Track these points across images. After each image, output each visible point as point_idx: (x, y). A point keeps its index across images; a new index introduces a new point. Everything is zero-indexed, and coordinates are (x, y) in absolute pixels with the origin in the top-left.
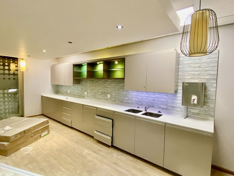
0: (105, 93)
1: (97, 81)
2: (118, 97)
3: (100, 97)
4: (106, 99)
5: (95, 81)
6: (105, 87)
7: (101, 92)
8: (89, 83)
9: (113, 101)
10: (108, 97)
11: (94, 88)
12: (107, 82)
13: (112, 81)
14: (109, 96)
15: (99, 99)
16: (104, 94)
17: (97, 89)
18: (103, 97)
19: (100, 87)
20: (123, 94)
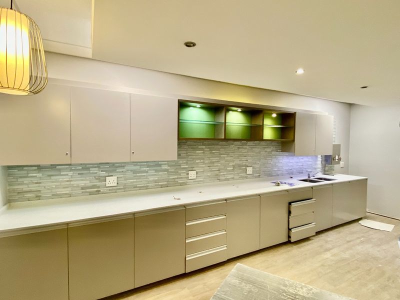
0: (240, 166)
1: (223, 145)
2: (265, 169)
3: (230, 176)
4: (243, 178)
5: (221, 145)
6: (240, 156)
7: (234, 166)
8: (202, 149)
9: (256, 177)
10: (248, 173)
11: (214, 159)
12: (246, 145)
13: (254, 144)
14: (250, 170)
15: (227, 180)
16: (240, 169)
17: (223, 162)
18: (238, 173)
19: (232, 157)
20: (272, 163)
